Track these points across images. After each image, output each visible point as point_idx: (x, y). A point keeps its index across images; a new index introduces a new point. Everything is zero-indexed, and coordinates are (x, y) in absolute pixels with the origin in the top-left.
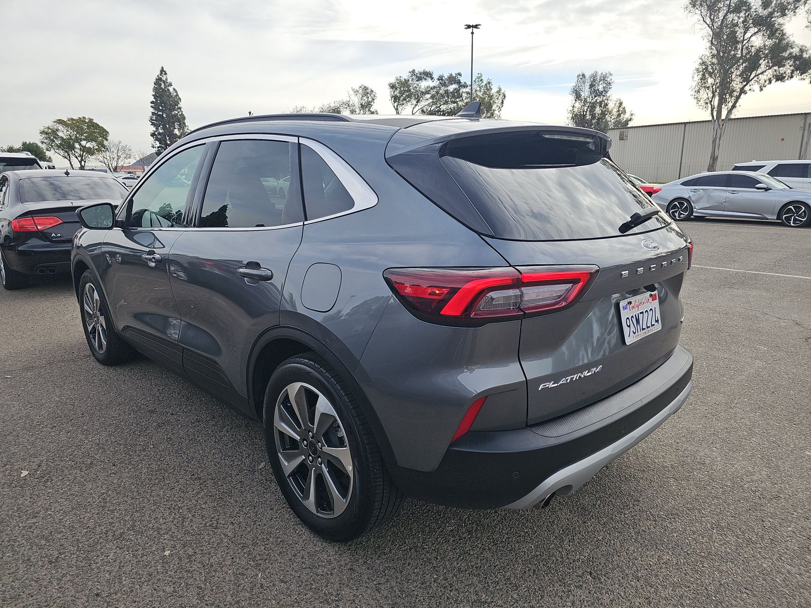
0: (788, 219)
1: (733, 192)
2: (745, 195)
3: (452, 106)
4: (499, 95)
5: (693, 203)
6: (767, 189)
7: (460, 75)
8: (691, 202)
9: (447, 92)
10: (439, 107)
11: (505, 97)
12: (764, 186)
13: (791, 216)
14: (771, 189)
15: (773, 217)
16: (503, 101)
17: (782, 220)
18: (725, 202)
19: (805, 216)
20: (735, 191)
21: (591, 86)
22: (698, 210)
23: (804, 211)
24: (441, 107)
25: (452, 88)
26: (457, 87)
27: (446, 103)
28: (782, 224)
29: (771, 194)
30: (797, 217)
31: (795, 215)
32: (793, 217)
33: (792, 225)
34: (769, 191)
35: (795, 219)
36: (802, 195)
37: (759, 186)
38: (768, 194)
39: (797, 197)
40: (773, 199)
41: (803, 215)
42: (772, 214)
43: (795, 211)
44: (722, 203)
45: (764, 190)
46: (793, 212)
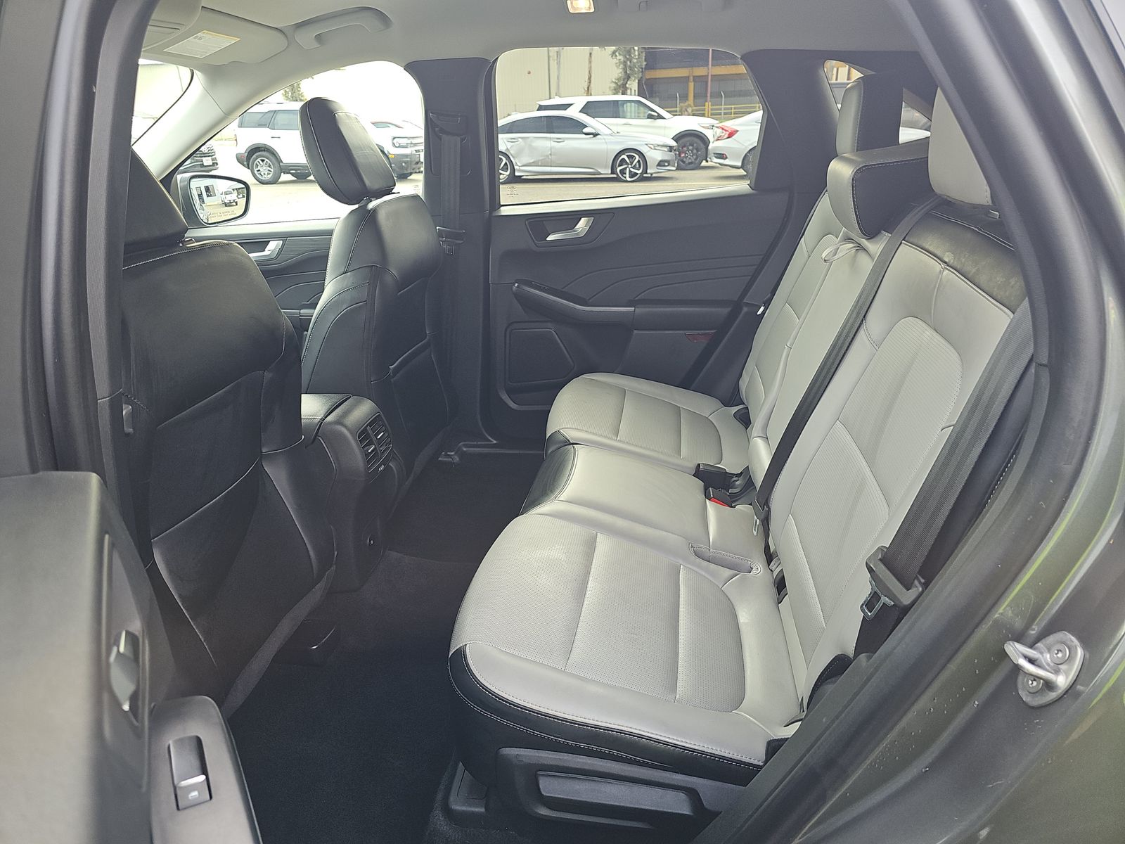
0: (623, 172)
1: (559, 140)
2: (572, 143)
5: (513, 157)
6: (595, 135)
8: (511, 157)
12: (593, 131)
13: (626, 169)
14: (599, 134)
15: (606, 172)
17: (617, 174)
18: (551, 154)
19: (640, 167)
22: (521, 168)
23: (639, 161)
28: (617, 180)
29: (600, 141)
30: (632, 170)
31: (630, 166)
32: (628, 169)
33: (629, 179)
34: (598, 136)
35: (630, 171)
36: (635, 141)
37: (585, 130)
38: (598, 141)
39: (629, 143)
40: (604, 147)
41: (638, 166)
42: (606, 167)
43: (628, 161)
44: (547, 156)
45: (592, 136)
46: (627, 163)
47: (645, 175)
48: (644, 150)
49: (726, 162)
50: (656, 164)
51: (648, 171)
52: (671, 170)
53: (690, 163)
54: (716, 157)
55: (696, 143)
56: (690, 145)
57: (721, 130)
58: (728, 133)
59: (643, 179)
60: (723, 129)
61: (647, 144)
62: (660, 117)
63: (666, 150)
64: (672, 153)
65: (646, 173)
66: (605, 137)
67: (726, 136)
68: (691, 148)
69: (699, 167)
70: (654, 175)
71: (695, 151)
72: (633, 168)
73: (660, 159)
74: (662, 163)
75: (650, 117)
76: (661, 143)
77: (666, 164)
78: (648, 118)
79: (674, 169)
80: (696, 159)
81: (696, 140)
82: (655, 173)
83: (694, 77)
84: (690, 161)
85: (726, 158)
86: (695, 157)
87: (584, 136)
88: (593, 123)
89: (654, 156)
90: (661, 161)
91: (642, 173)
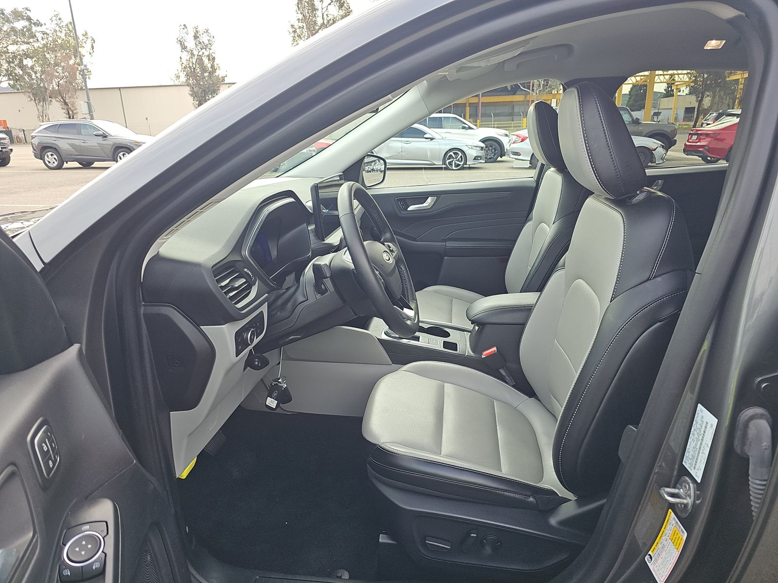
0: (450, 164)
1: (407, 143)
2: (416, 144)
3: (24, 47)
4: (87, 38)
6: (432, 139)
7: (28, 10)
9: (13, 29)
10: (6, 47)
11: (94, 41)
12: (430, 136)
13: (452, 161)
15: (439, 163)
16: (93, 46)
17: (446, 165)
18: (402, 151)
19: (462, 160)
20: (408, 141)
21: (196, 37)
23: (461, 157)
24: (8, 47)
25: (20, 25)
26: (27, 25)
27: (15, 43)
28: (446, 169)
29: (436, 143)
30: (456, 162)
31: (455, 160)
32: (454, 162)
33: (454, 168)
34: (434, 140)
35: (455, 163)
36: (458, 143)
37: (425, 136)
38: (433, 143)
39: (455, 144)
40: (437, 147)
41: (460, 160)
42: (439, 160)
43: (454, 157)
44: (399, 152)
45: (430, 140)
46: (453, 158)
47: (465, 166)
48: (465, 149)
49: (520, 157)
50: (473, 158)
51: (468, 163)
52: (481, 163)
53: (490, 158)
54: (513, 154)
55: (495, 145)
56: (490, 146)
57: (516, 137)
58: (521, 139)
59: (463, 168)
60: (517, 136)
61: (466, 146)
62: (470, 128)
63: (479, 149)
64: (483, 151)
65: (466, 164)
66: (438, 140)
67: (520, 141)
68: (490, 148)
69: (495, 161)
70: (471, 166)
71: (493, 150)
72: (458, 160)
73: (475, 155)
74: (476, 158)
75: (464, 128)
76: (476, 145)
77: (479, 159)
78: (462, 129)
79: (484, 162)
80: (494, 156)
81: (494, 143)
82: (472, 164)
83: (469, 104)
84: (490, 157)
85: (520, 155)
86: (493, 154)
87: (425, 140)
88: (430, 132)
89: (471, 153)
90: (476, 157)
91: (463, 165)
